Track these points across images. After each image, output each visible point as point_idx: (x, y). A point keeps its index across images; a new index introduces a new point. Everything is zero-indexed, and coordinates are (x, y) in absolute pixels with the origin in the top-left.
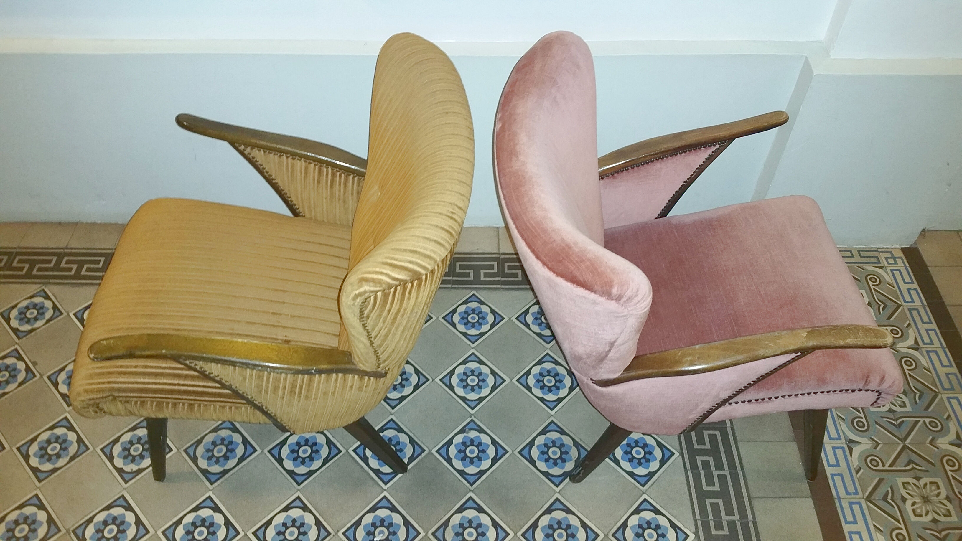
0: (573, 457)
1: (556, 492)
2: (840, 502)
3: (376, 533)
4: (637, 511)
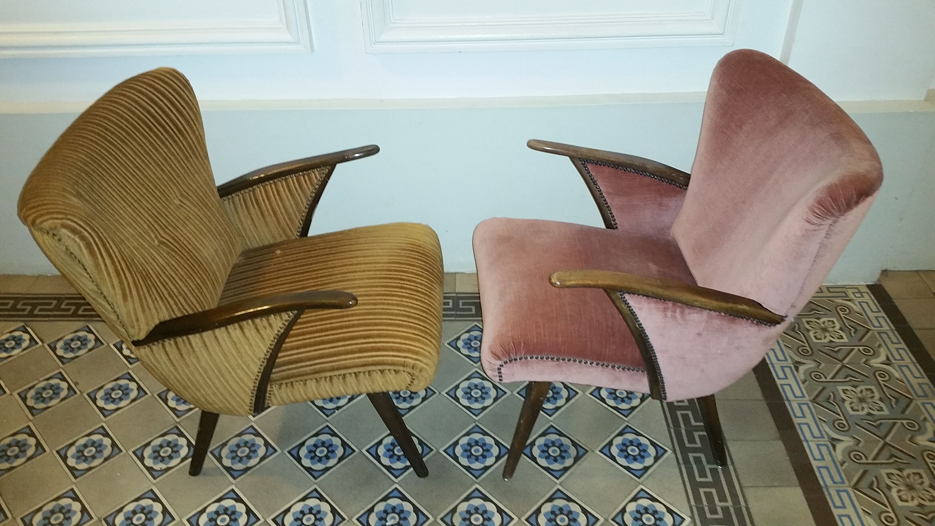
0: (572, 455)
1: (556, 483)
2: (828, 490)
3: (388, 519)
4: (635, 499)
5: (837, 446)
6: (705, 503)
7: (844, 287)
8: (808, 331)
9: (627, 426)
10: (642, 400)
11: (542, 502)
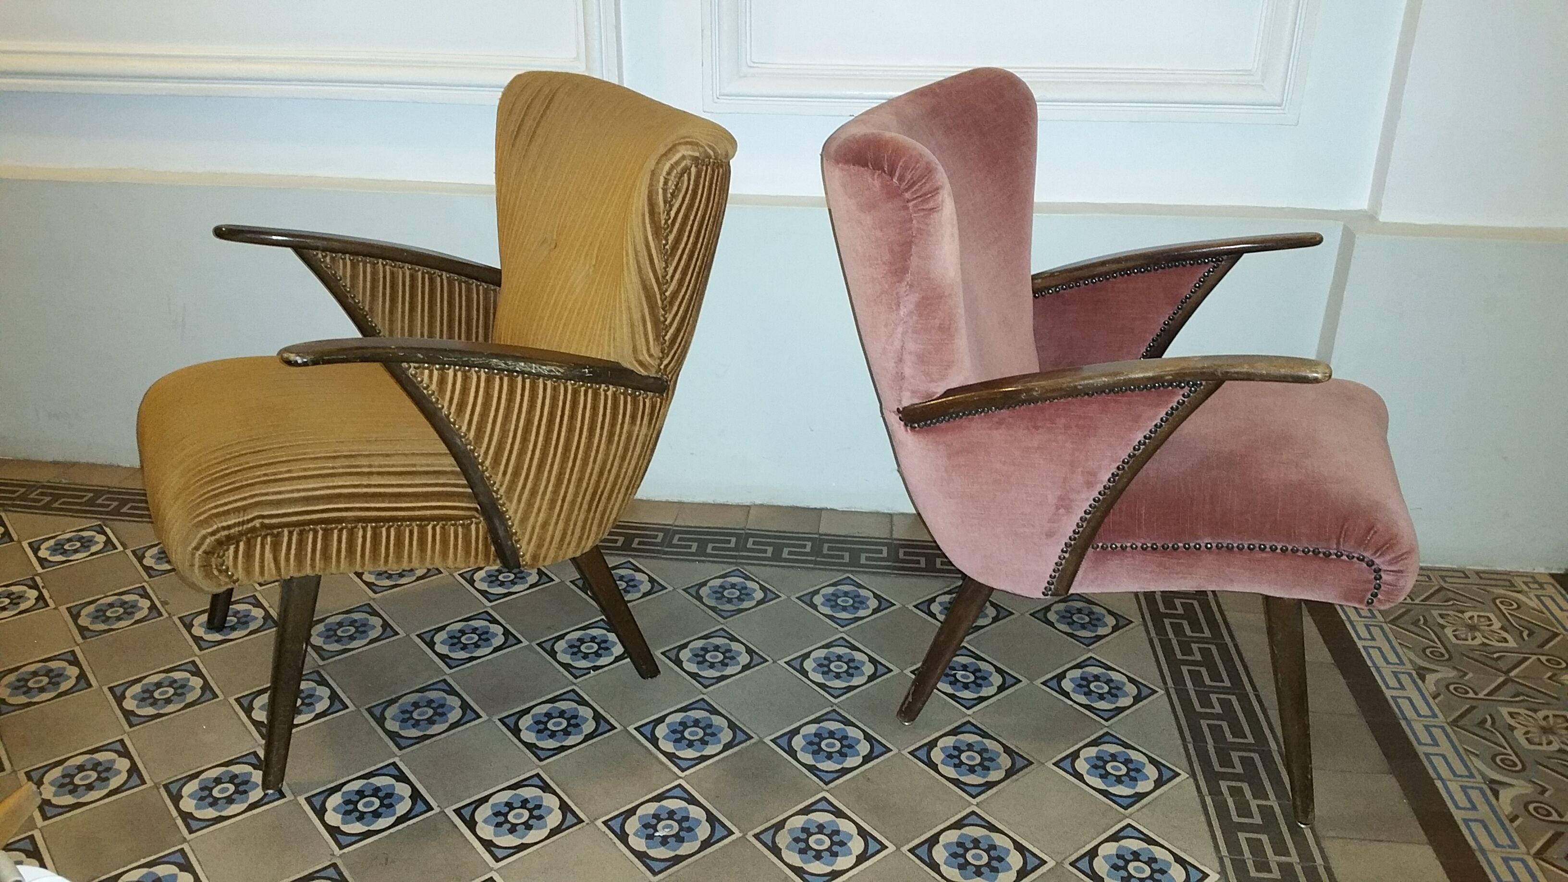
0: (1003, 766)
1: (970, 804)
2: (1485, 855)
3: (659, 827)
4: (1115, 838)
5: (1501, 792)
6: (1247, 854)
7: (1508, 573)
8: (1443, 627)
9: (1107, 734)
10: (1137, 699)
11: (942, 827)
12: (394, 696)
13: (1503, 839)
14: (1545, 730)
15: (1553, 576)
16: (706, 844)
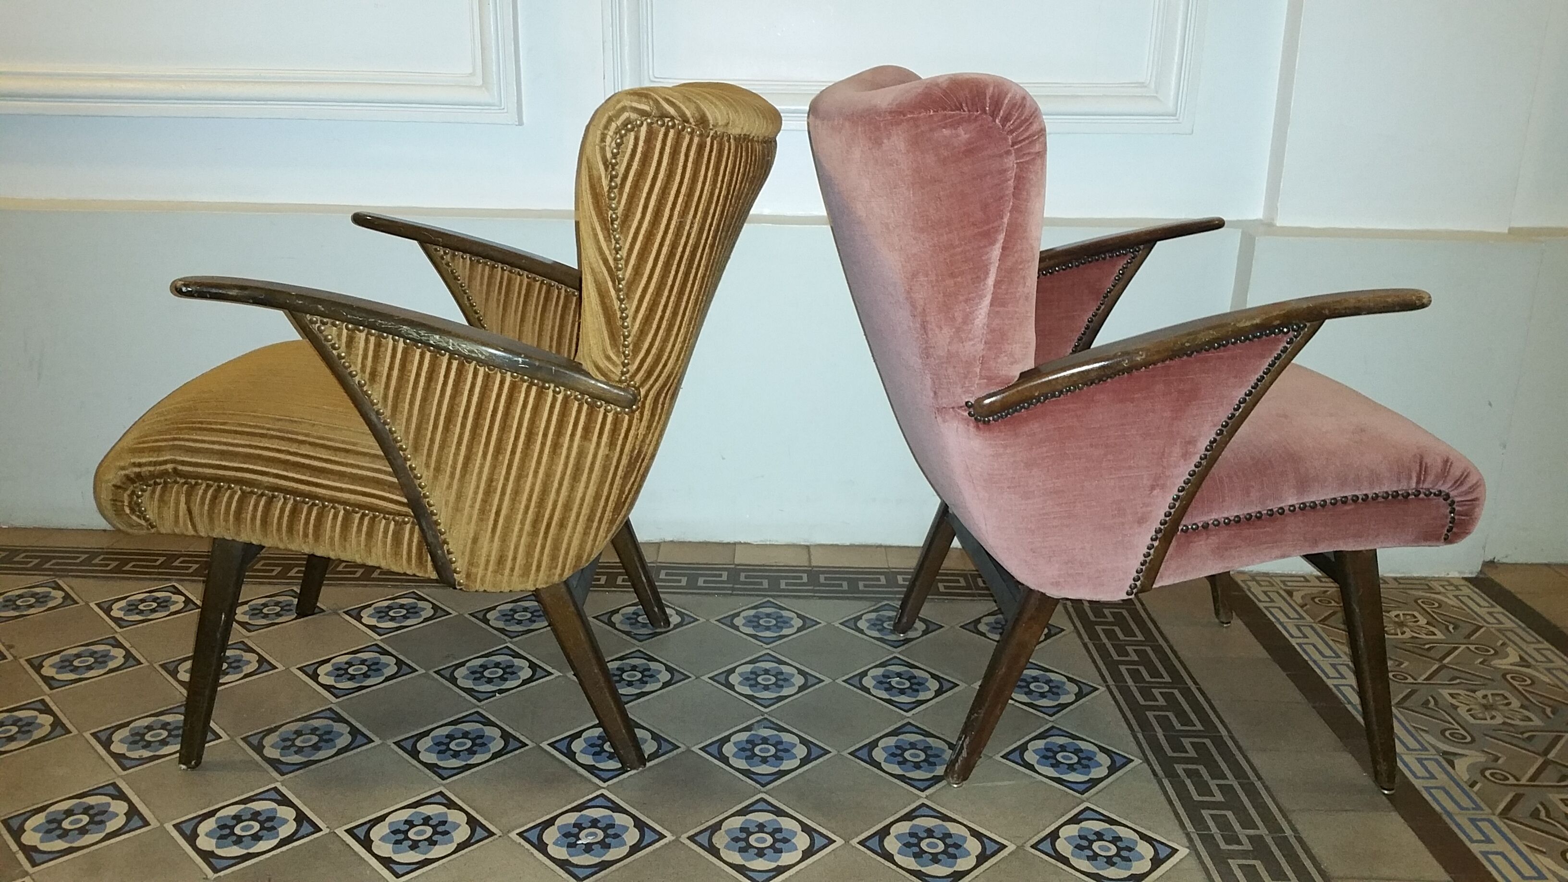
1: (919, 797)
2: (1452, 819)
3: (582, 835)
4: (1075, 820)
5: (1456, 761)
6: (1214, 829)
7: (1425, 578)
9: (1053, 727)
10: (1079, 696)
11: (891, 819)
12: (273, 726)
13: (1465, 802)
14: (1487, 707)
15: (1466, 579)
16: (635, 849)
